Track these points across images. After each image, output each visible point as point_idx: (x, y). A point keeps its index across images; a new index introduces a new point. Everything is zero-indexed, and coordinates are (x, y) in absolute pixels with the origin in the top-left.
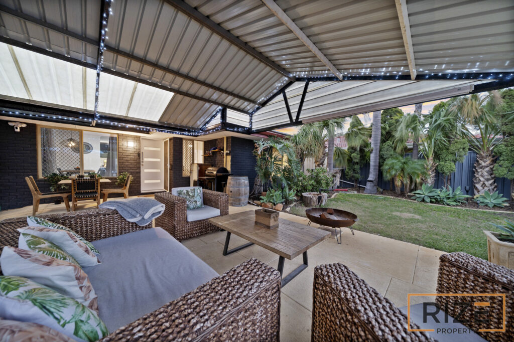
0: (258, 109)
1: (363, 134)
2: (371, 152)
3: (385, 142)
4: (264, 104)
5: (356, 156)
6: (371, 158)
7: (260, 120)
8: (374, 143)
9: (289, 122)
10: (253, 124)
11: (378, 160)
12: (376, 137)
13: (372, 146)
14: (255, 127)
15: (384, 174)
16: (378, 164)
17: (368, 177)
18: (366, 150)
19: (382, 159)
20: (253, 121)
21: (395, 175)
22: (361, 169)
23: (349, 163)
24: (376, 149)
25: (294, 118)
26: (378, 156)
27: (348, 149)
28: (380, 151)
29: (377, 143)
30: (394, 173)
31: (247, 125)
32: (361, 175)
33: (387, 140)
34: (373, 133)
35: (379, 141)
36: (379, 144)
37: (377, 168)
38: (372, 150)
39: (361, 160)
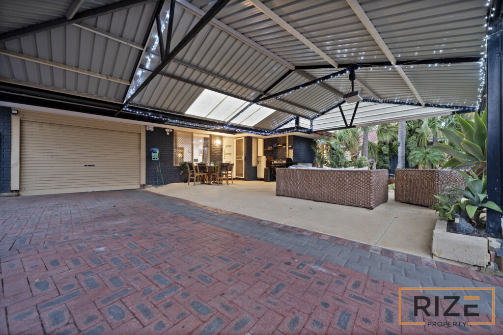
0: (318, 116)
1: (392, 131)
2: (398, 146)
3: (410, 137)
4: (323, 113)
5: (386, 149)
6: (399, 151)
7: (319, 124)
8: (401, 138)
9: (345, 126)
10: (313, 127)
11: (404, 152)
12: (402, 133)
13: (399, 140)
14: (315, 129)
15: (410, 163)
16: (404, 155)
17: (397, 166)
18: (394, 143)
19: (408, 150)
20: (313, 124)
21: (419, 163)
22: (390, 160)
23: (379, 155)
24: (403, 143)
25: (349, 123)
26: (404, 148)
27: (378, 143)
28: (406, 144)
29: (403, 138)
30: (417, 161)
31: (309, 127)
32: (390, 165)
33: (412, 135)
34: (399, 130)
35: (405, 137)
36: (404, 139)
37: (404, 158)
38: (399, 144)
39: (389, 152)
